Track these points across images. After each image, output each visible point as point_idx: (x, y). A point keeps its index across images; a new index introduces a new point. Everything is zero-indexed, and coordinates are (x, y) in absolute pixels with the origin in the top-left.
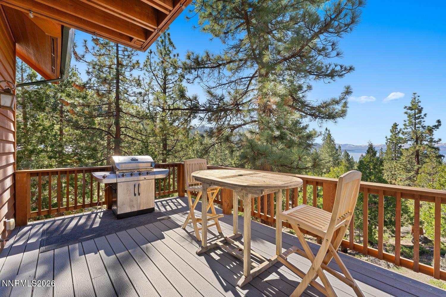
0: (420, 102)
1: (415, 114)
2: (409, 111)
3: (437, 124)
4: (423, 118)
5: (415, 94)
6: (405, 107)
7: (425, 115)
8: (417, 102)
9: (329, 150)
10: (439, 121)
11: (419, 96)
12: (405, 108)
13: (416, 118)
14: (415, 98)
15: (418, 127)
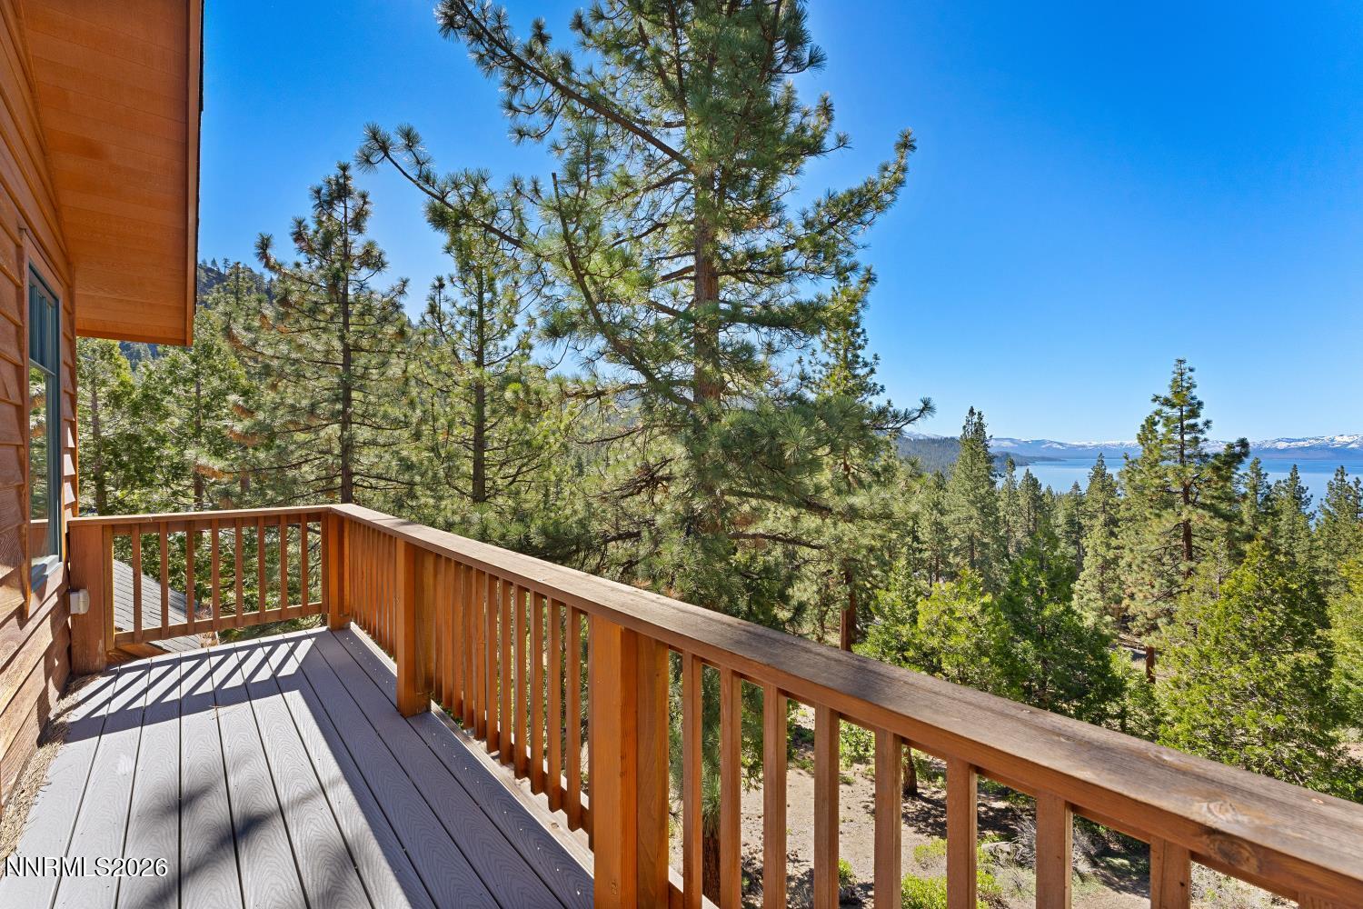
0: (1195, 387)
1: (1181, 419)
2: (1166, 409)
3: (1238, 448)
4: (1201, 431)
5: (1181, 362)
6: (1156, 399)
7: (1207, 423)
8: (1187, 385)
9: (968, 485)
10: (1243, 444)
11: (1191, 370)
12: (1154, 400)
13: (1184, 431)
14: (1182, 374)
15: (1189, 457)
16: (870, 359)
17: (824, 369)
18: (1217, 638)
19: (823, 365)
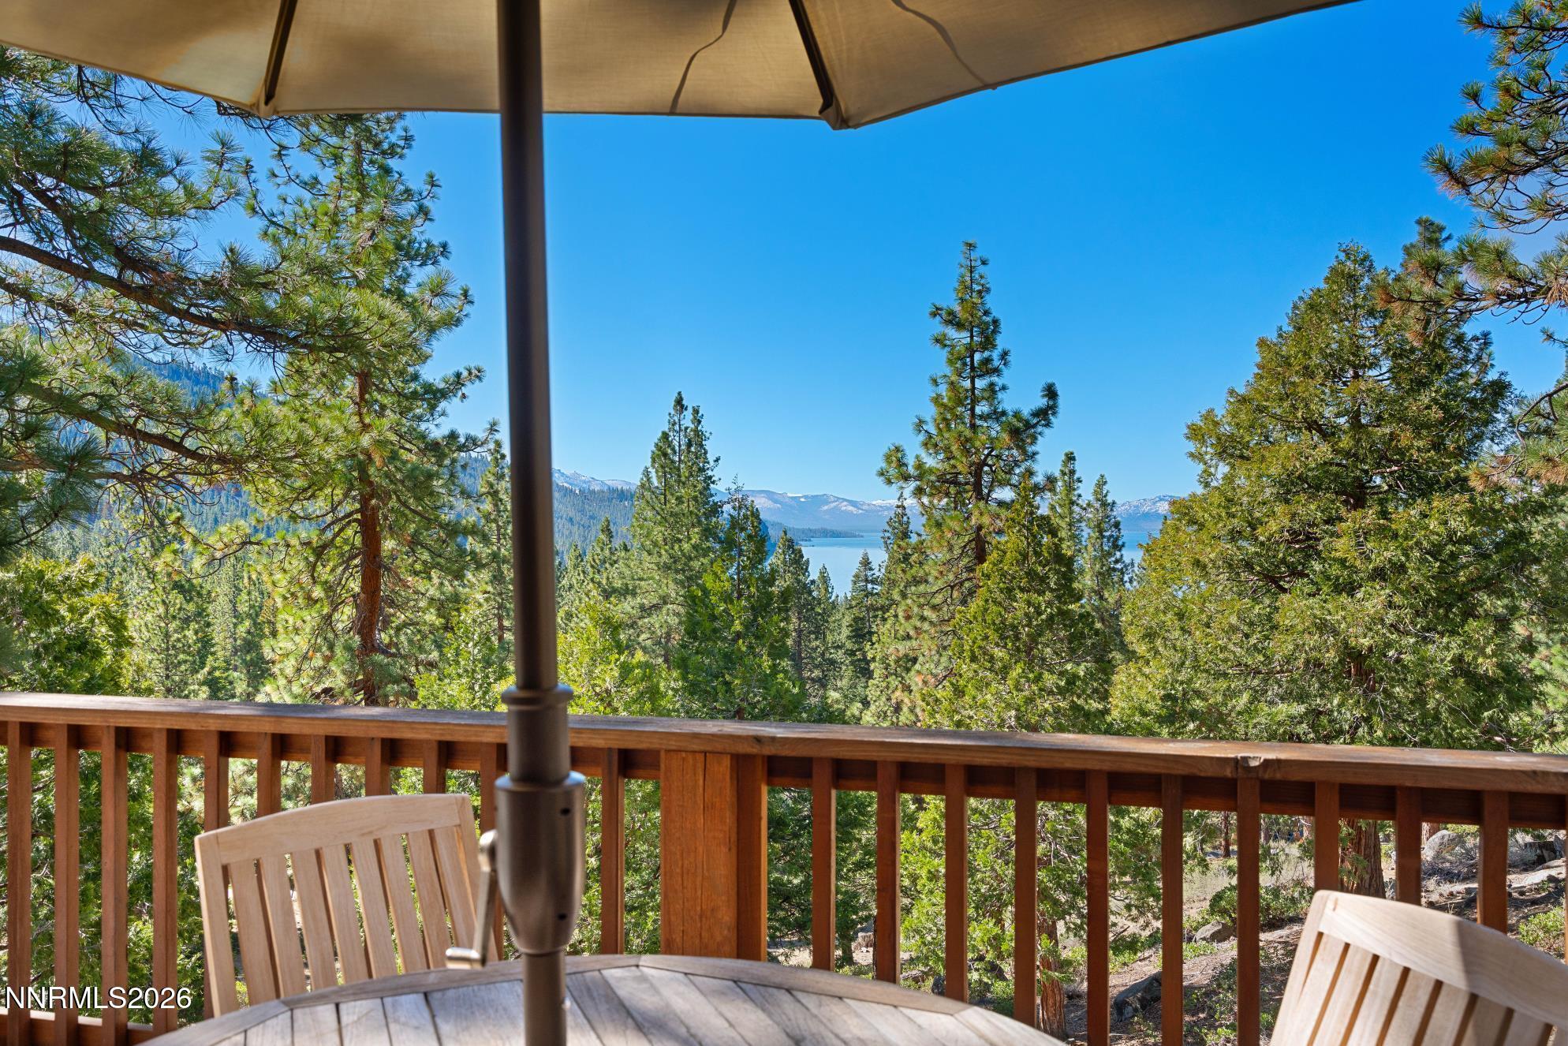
0: (989, 291)
1: (971, 351)
2: (952, 333)
3: (1043, 402)
4: (997, 371)
5: (971, 246)
6: (936, 312)
7: (1005, 357)
8: (978, 288)
10: (1051, 392)
11: (984, 263)
12: (934, 314)
13: (976, 372)
14: (972, 270)
15: (981, 417)
16: (417, 183)
17: (306, 195)
18: (972, 652)
19: (304, 185)
